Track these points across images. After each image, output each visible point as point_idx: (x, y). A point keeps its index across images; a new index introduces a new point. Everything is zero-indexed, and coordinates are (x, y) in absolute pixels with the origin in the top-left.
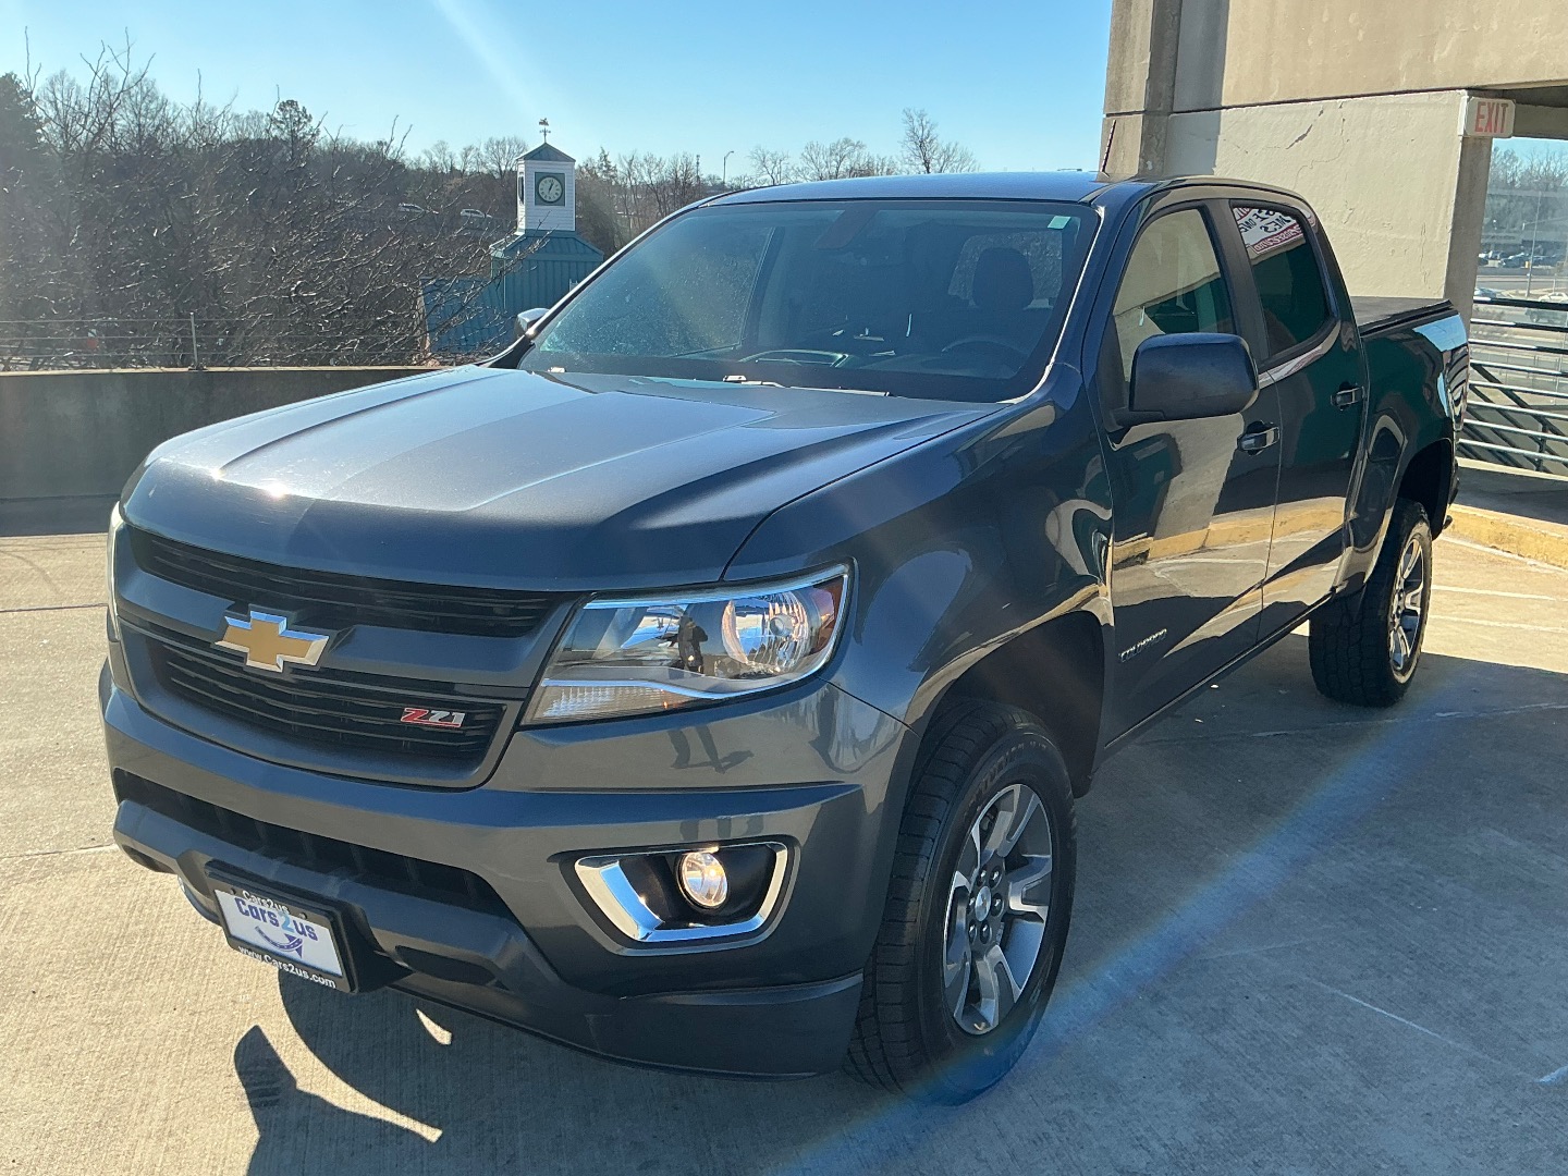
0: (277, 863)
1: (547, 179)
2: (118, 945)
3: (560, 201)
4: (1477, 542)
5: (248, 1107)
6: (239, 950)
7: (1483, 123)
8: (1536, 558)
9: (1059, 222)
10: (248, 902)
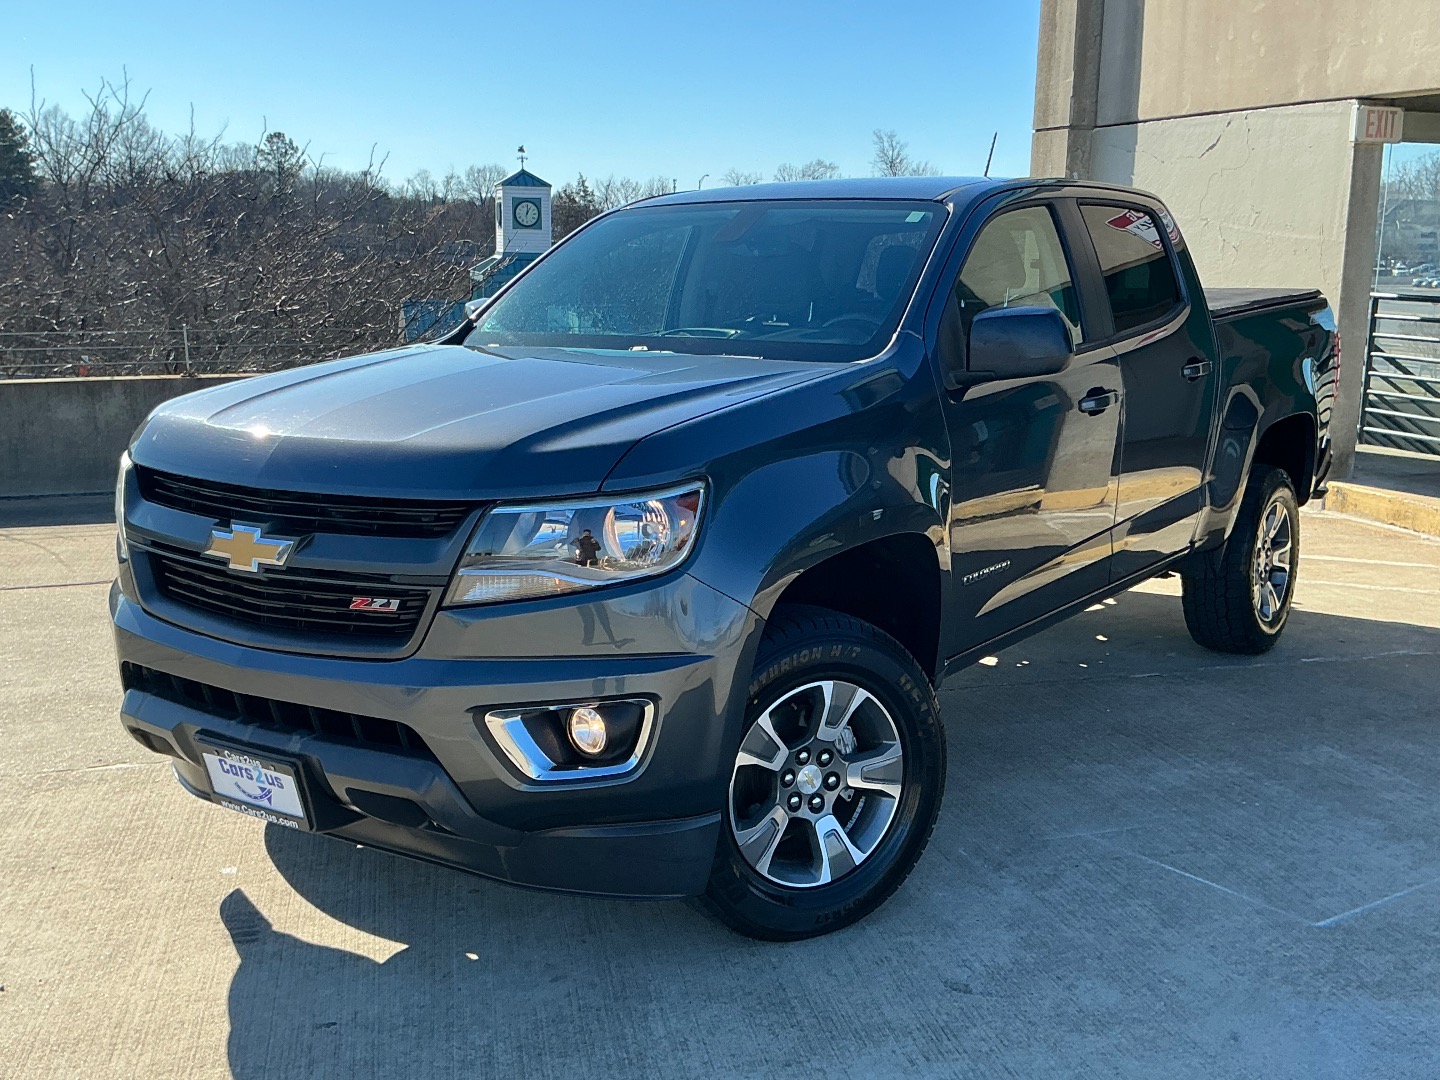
0: (251, 728)
1: (524, 204)
2: (124, 834)
3: (537, 225)
4: (1377, 520)
5: (232, 943)
6: (221, 804)
7: (1373, 130)
8: (1429, 533)
9: (915, 217)
10: (229, 761)
